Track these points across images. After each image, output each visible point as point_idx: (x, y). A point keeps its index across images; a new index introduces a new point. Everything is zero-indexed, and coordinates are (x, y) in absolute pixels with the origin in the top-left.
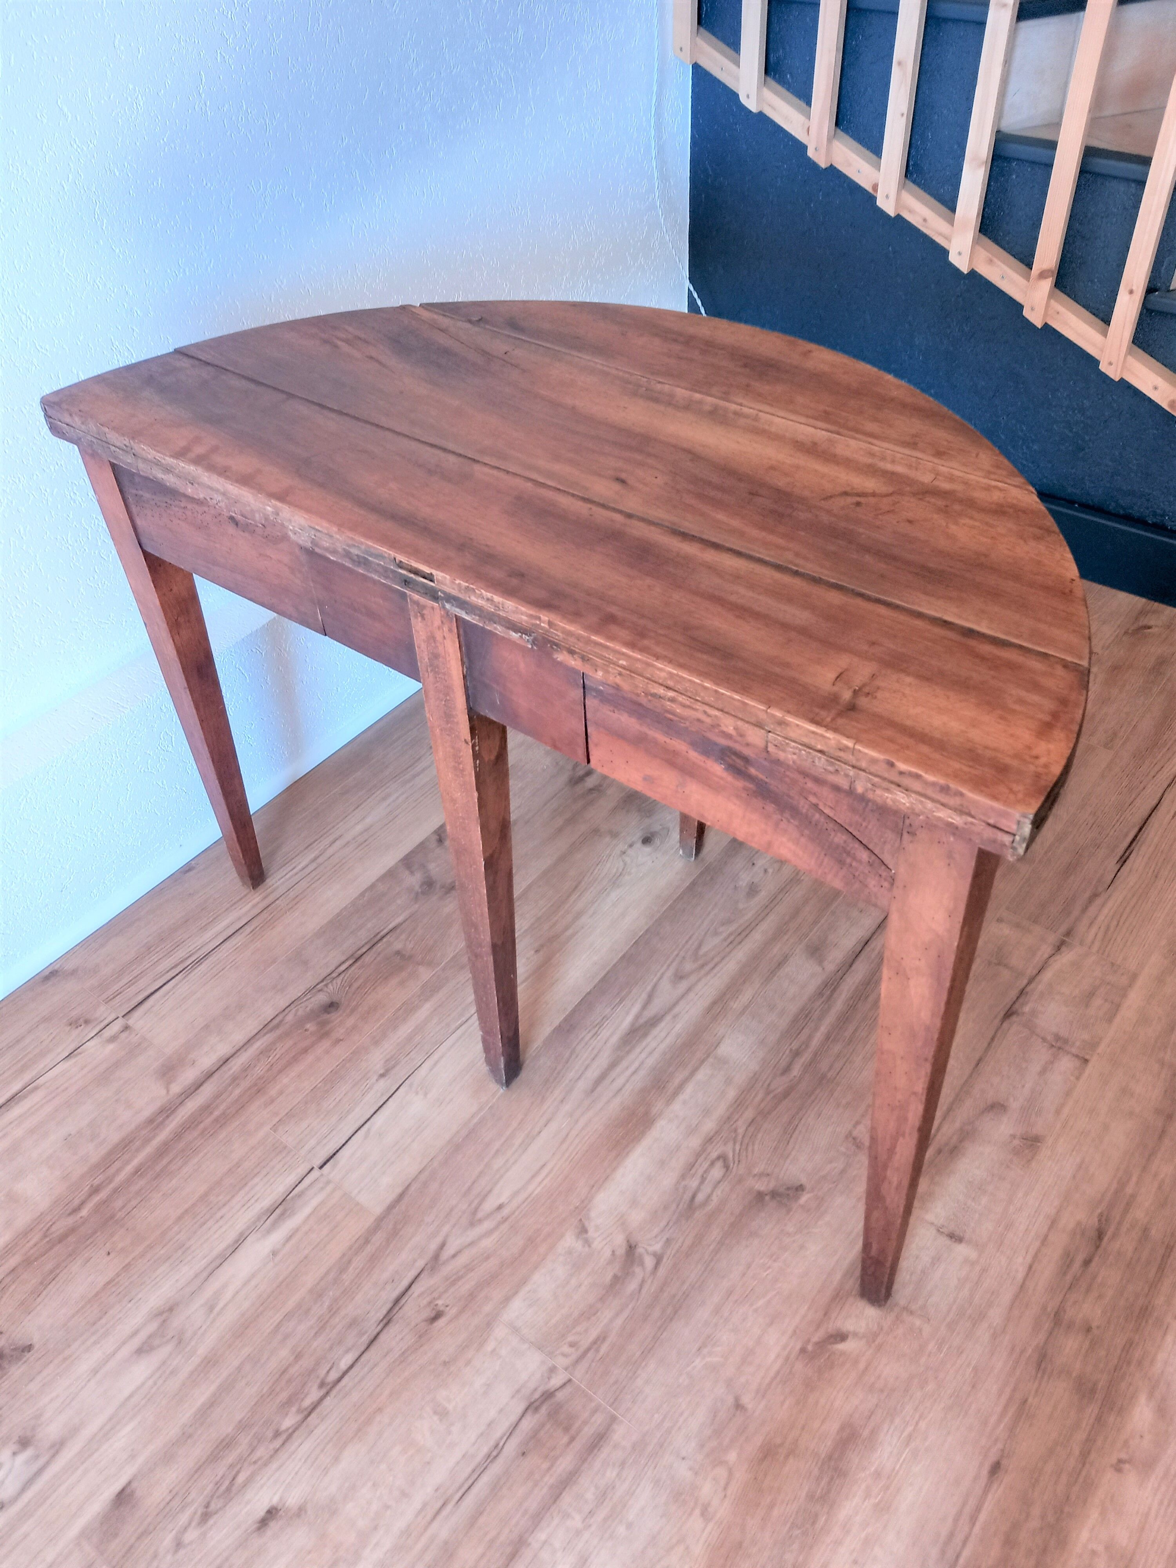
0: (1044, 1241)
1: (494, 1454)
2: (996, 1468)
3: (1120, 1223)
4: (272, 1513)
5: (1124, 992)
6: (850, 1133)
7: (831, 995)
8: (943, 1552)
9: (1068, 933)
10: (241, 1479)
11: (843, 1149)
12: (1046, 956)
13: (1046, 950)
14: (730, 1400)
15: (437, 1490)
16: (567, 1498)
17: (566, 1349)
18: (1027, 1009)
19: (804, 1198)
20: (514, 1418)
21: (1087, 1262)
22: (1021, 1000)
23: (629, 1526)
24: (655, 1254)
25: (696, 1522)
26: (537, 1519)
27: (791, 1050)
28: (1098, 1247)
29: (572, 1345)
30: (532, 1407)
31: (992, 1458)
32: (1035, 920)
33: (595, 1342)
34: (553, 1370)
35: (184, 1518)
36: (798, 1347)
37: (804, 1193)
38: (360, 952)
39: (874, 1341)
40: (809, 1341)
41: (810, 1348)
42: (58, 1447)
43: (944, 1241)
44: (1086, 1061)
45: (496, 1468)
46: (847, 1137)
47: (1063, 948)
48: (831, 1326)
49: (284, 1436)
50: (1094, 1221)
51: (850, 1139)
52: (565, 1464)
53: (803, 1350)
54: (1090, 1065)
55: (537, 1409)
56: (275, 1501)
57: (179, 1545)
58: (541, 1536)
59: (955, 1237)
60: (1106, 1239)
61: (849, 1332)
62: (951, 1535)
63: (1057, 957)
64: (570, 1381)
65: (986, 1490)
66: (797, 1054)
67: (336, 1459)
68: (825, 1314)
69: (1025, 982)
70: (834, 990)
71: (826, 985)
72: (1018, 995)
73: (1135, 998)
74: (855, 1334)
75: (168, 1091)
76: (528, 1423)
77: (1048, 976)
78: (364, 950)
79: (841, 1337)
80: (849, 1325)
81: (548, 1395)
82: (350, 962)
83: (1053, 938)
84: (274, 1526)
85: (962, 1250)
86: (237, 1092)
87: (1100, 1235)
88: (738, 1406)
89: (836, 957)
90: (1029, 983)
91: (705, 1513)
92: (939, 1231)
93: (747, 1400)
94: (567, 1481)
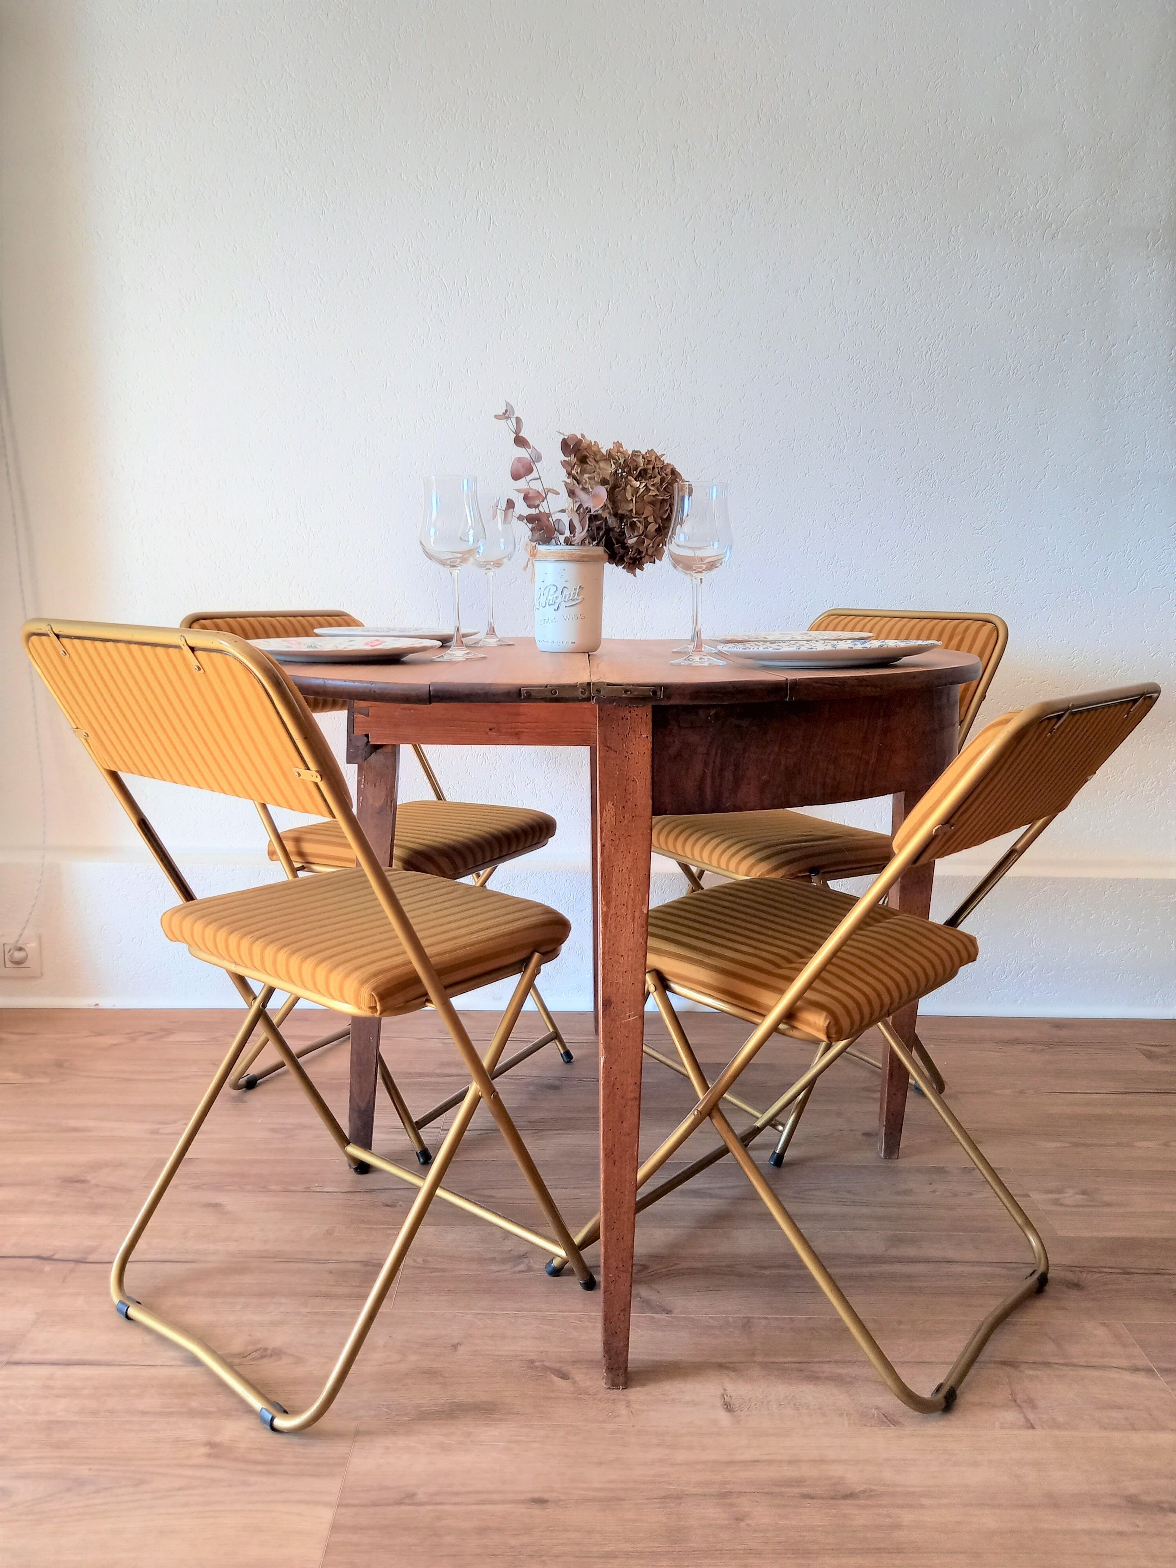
0: (794, 1462)
1: (322, 1262)
2: (541, 1502)
3: (880, 1506)
4: (216, 1206)
5: (1159, 1428)
7: (867, 1261)
8: (437, 1494)
9: (1167, 1371)
11: (731, 1320)
12: (1114, 1365)
13: (1122, 1362)
14: (456, 1341)
15: (279, 1251)
17: (420, 1260)
18: (1030, 1372)
19: (662, 1316)
20: (352, 1259)
21: (808, 1497)
22: (1033, 1365)
26: (294, 1295)
28: (832, 1498)
30: (366, 1263)
31: (546, 1496)
32: (1144, 1345)
33: (437, 1268)
36: (534, 1358)
37: (666, 1315)
39: (580, 1394)
40: (542, 1361)
41: (537, 1364)
43: (719, 1403)
44: (1032, 1427)
45: (312, 1266)
46: (744, 1318)
47: (1142, 1373)
48: (568, 1368)
49: (265, 1190)
50: (858, 1489)
51: (746, 1320)
52: (340, 1290)
53: (532, 1361)
54: (1032, 1432)
55: (366, 1265)
56: (225, 1203)
58: (283, 1300)
59: (728, 1407)
60: (848, 1501)
61: (573, 1379)
62: (455, 1494)
63: (1125, 1372)
65: (516, 1502)
68: (575, 1362)
69: (1062, 1361)
70: (873, 1263)
71: (873, 1255)
72: (1038, 1362)
74: (575, 1382)
77: (1092, 1373)
79: (564, 1376)
80: (578, 1377)
83: (1142, 1362)
85: (724, 1417)
87: (849, 1496)
88: (455, 1347)
89: (909, 1252)
90: (1065, 1365)
92: (723, 1395)
93: (463, 1349)
94: (328, 1296)
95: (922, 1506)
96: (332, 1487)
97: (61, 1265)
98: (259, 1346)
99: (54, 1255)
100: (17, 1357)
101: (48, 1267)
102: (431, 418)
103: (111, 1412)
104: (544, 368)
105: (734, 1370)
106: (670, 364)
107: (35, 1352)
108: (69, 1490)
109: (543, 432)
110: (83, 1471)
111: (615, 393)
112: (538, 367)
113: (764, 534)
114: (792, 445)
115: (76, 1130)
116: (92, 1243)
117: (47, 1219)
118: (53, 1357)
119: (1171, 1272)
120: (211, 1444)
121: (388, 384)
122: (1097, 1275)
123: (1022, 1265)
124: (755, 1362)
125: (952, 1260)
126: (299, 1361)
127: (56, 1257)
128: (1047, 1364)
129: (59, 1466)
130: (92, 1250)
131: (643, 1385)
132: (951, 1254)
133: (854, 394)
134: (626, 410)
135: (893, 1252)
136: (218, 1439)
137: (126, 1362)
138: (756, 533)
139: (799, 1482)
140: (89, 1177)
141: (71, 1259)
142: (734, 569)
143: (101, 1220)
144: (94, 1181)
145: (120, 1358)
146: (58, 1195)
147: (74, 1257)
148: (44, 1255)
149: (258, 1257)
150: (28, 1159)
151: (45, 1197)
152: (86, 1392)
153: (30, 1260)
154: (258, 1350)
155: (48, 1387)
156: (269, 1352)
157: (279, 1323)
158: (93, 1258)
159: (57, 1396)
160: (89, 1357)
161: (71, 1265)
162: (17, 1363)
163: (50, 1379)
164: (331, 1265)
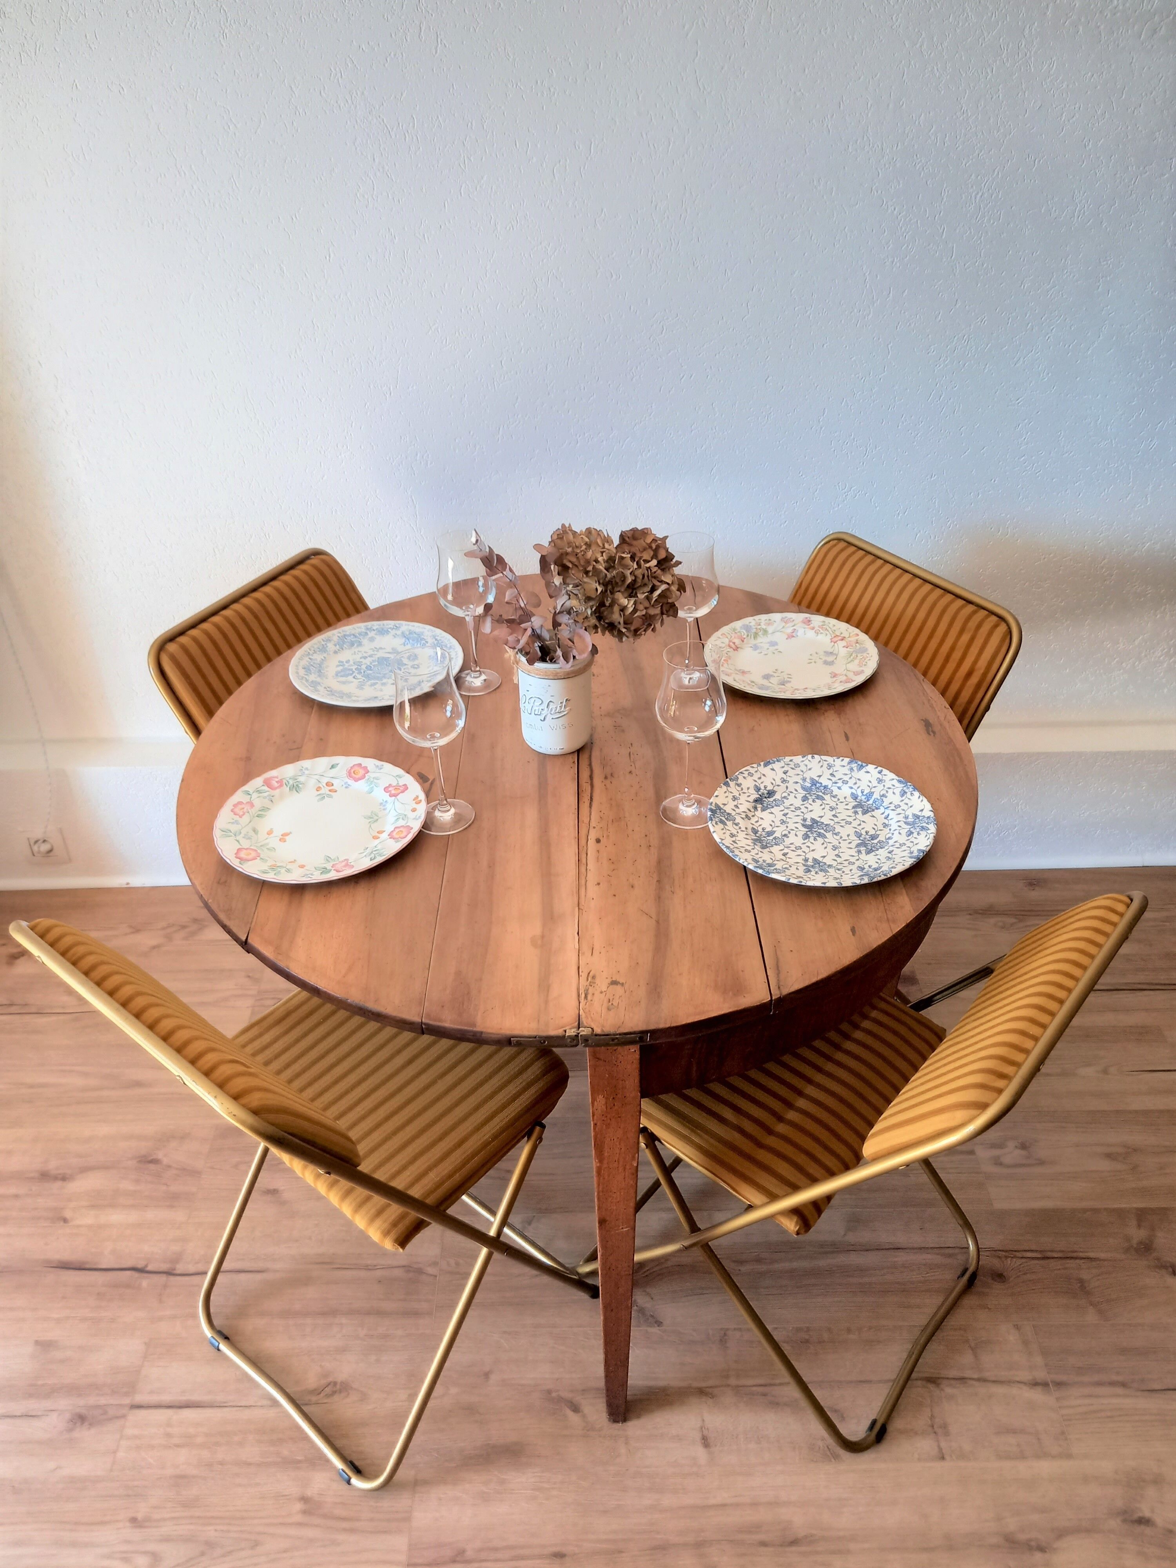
0: (754, 1505)
1: (370, 1267)
2: (560, 1556)
3: (817, 1553)
5: (1042, 1455)
6: (727, 1329)
7: (826, 1253)
8: (481, 1550)
9: (1059, 1384)
11: (711, 1332)
12: (1017, 1379)
13: (1025, 1376)
14: (488, 1369)
15: (334, 1254)
16: (371, 1319)
17: (452, 1262)
18: (949, 1390)
19: (655, 1330)
20: (396, 1263)
21: (764, 1544)
22: (952, 1382)
23: (378, 1360)
26: (351, 1312)
27: (758, 1255)
28: (781, 1546)
29: (457, 1264)
30: (408, 1268)
31: (563, 1550)
32: (1045, 1352)
34: (435, 1264)
36: (550, 1387)
37: (658, 1328)
39: (588, 1430)
40: (558, 1391)
41: (554, 1395)
43: (698, 1436)
44: (943, 1458)
45: (363, 1274)
46: (722, 1329)
47: (1039, 1389)
48: (578, 1398)
50: (801, 1533)
51: (723, 1332)
52: (389, 1306)
53: (549, 1392)
54: (942, 1463)
55: (408, 1271)
58: (344, 1320)
59: (706, 1442)
60: (794, 1549)
61: (583, 1412)
62: (496, 1549)
63: (1025, 1388)
64: (436, 1276)
65: (540, 1557)
66: (759, 1260)
68: (583, 1390)
69: (976, 1376)
70: (833, 1252)
71: (833, 1244)
72: (957, 1377)
73: (1045, 1467)
74: (584, 1416)
76: (398, 1273)
77: (1000, 1390)
79: (576, 1409)
80: (587, 1409)
81: (420, 1271)
83: (1041, 1375)
85: (700, 1453)
87: (794, 1542)
88: (487, 1375)
89: (864, 1236)
90: (979, 1380)
92: (702, 1428)
93: (494, 1378)
94: (380, 1313)
95: (849, 1552)
96: (400, 1542)
97: (156, 1278)
98: (330, 1379)
99: (146, 1266)
100: (139, 1398)
101: (145, 1282)
102: (386, 294)
103: (221, 1463)
104: (515, 229)
105: (713, 1396)
106: (666, 218)
107: (152, 1392)
108: (203, 1554)
109: (518, 307)
110: (210, 1532)
111: (601, 257)
112: (508, 228)
113: (772, 414)
114: (808, 313)
115: (138, 1084)
116: (176, 1248)
117: (133, 1217)
118: (166, 1398)
119: (1081, 1255)
120: (304, 1499)
121: (332, 255)
122: (1019, 1262)
123: (957, 1251)
124: (729, 1386)
125: (900, 1246)
126: (364, 1398)
127: (150, 1268)
128: (962, 1379)
129: (192, 1527)
130: (177, 1258)
131: (638, 1417)
132: (901, 1239)
133: (886, 248)
134: (614, 277)
135: (851, 1238)
136: (309, 1493)
137: (226, 1402)
138: (764, 413)
139: (756, 1528)
140: (160, 1155)
141: (161, 1270)
142: (737, 453)
143: (179, 1215)
144: (165, 1161)
145: (220, 1398)
146: (137, 1181)
147: (164, 1267)
148: (139, 1266)
149: (317, 1263)
150: (104, 1130)
151: (127, 1185)
152: (199, 1440)
153: (128, 1273)
154: (329, 1384)
155: (168, 1435)
156: (338, 1387)
157: (343, 1350)
158: (180, 1268)
159: (178, 1446)
160: (195, 1397)
161: (163, 1278)
162: (139, 1407)
163: (169, 1425)
164: (378, 1273)
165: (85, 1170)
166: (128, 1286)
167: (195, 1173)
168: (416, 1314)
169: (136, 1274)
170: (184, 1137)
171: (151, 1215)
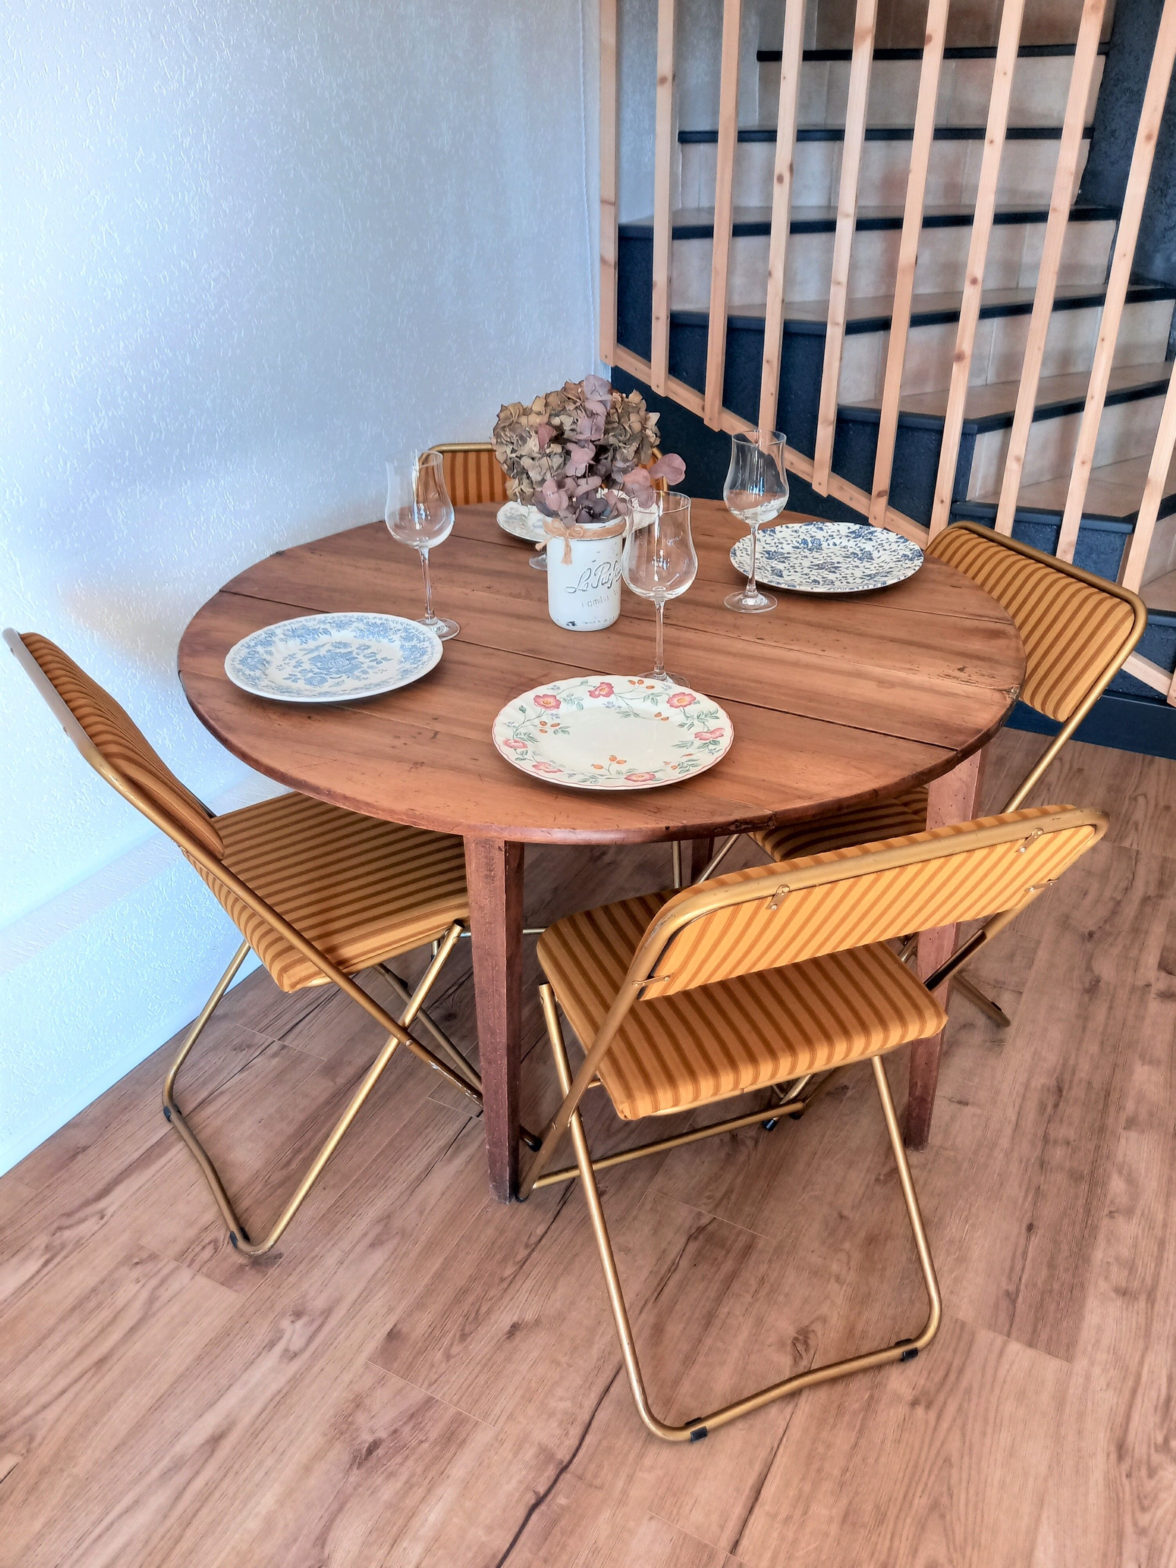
0: (1024, 1098)
1: (673, 1268)
2: (1030, 1228)
3: (1071, 1082)
4: (515, 1328)
5: (1034, 951)
8: (1010, 1278)
10: (484, 1309)
14: (835, 1215)
16: (736, 1286)
17: (705, 1201)
19: (849, 1093)
20: (680, 1246)
21: (1056, 1106)
23: (787, 1295)
24: (752, 1138)
25: (833, 1286)
26: (718, 1300)
28: (1061, 1096)
29: (709, 1198)
30: (691, 1238)
31: (1026, 1223)
33: (726, 1194)
34: (700, 1215)
35: (446, 1341)
37: (849, 1090)
38: (461, 980)
39: (925, 1168)
40: (879, 1174)
41: (882, 1177)
42: (327, 1313)
43: (955, 1106)
44: (1021, 993)
45: (677, 1277)
49: (508, 1281)
50: (1053, 1082)
52: (728, 1266)
53: (877, 1180)
54: (1024, 996)
55: (696, 1238)
56: (515, 1319)
57: (448, 1357)
58: (724, 1310)
59: (963, 1103)
60: (1064, 1093)
62: (1012, 1269)
64: (715, 1219)
65: (1028, 1239)
67: (554, 1288)
73: (1042, 955)
75: (335, 1083)
76: (693, 1247)
78: (464, 979)
81: (701, 1229)
82: (454, 988)
84: (519, 1336)
85: (968, 1110)
86: (393, 1077)
87: (1060, 1090)
88: (841, 1217)
91: (838, 1279)
92: (950, 1101)
93: (846, 1213)
94: (733, 1276)
95: (1075, 1066)
96: (984, 1337)
97: (562, 1486)
98: (789, 1342)
99: (537, 1493)
100: (725, 1542)
101: (560, 1500)
103: (845, 1470)
107: (722, 1527)
108: (943, 1516)
110: (920, 1503)
116: (529, 1453)
117: (447, 1492)
118: (738, 1511)
120: (914, 1403)
126: (824, 1320)
127: (542, 1490)
129: (909, 1520)
130: (546, 1454)
136: (910, 1398)
137: (772, 1449)
139: (1042, 1104)
140: (367, 1438)
141: (553, 1478)
143: (482, 1437)
144: (382, 1434)
145: (763, 1454)
146: (392, 1475)
147: (551, 1472)
148: (533, 1501)
149: (641, 1312)
150: (267, 1501)
151: (388, 1491)
152: (807, 1488)
153: (535, 1517)
154: (794, 1344)
155: (788, 1519)
156: (801, 1338)
157: (760, 1322)
158: (563, 1454)
159: (805, 1513)
160: (751, 1480)
161: (567, 1476)
162: (736, 1544)
163: (773, 1516)
164: (684, 1263)
165: (321, 1540)
166: (554, 1523)
167: (429, 1403)
168: (748, 1249)
169: (543, 1507)
170: (358, 1402)
171: (458, 1470)
